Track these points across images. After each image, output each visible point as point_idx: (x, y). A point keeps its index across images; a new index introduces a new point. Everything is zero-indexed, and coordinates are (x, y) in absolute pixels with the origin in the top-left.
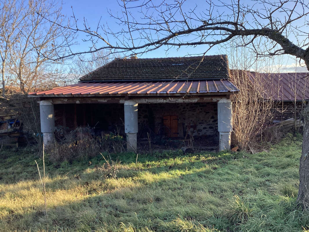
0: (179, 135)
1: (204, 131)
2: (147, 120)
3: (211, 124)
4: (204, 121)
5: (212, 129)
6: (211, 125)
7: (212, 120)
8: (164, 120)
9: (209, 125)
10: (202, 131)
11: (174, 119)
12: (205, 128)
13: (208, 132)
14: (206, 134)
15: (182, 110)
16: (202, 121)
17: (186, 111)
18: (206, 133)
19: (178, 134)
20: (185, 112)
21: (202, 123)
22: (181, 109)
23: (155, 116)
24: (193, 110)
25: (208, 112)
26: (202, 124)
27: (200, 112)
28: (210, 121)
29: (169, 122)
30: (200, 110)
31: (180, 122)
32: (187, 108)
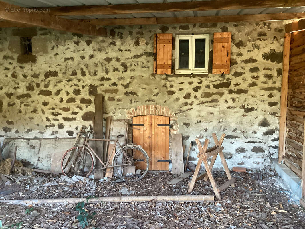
0: (171, 166)
1: (239, 157)
2: (92, 125)
3: (258, 141)
4: (238, 131)
5: (260, 154)
6: (260, 142)
7: (264, 129)
8: (135, 126)
9: (254, 142)
10: (234, 157)
11: (159, 125)
12: (241, 150)
13: (249, 160)
14: (244, 166)
15: (182, 100)
16: (234, 131)
17: (191, 104)
18: (243, 163)
19: (170, 162)
20: (189, 107)
21: (235, 137)
22: (178, 99)
23: (111, 114)
24: (213, 101)
25: (252, 109)
26: (233, 140)
27: (229, 108)
28: (255, 133)
29: (148, 132)
30: (230, 103)
31: (175, 132)
32: (196, 97)
